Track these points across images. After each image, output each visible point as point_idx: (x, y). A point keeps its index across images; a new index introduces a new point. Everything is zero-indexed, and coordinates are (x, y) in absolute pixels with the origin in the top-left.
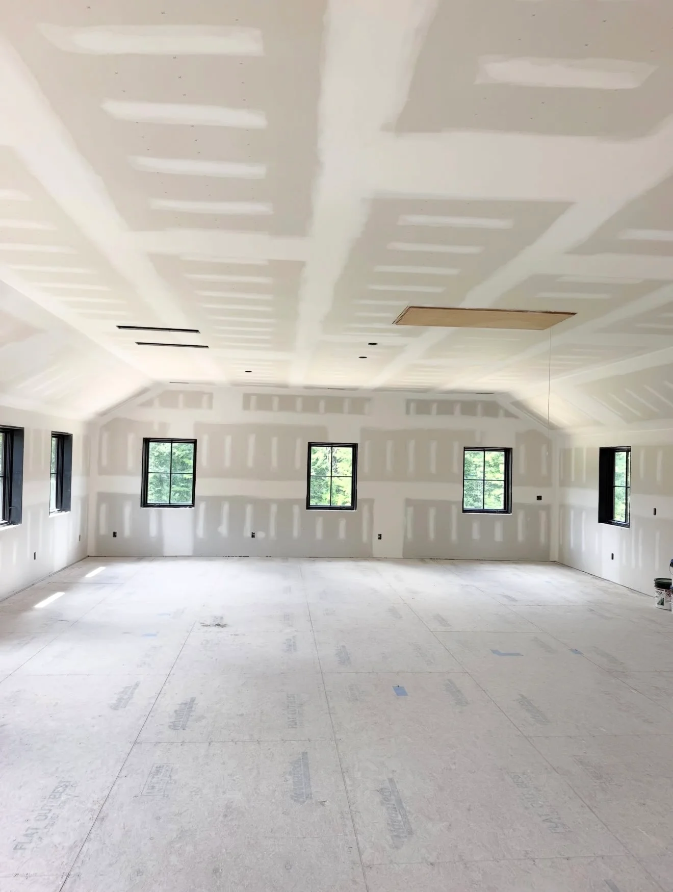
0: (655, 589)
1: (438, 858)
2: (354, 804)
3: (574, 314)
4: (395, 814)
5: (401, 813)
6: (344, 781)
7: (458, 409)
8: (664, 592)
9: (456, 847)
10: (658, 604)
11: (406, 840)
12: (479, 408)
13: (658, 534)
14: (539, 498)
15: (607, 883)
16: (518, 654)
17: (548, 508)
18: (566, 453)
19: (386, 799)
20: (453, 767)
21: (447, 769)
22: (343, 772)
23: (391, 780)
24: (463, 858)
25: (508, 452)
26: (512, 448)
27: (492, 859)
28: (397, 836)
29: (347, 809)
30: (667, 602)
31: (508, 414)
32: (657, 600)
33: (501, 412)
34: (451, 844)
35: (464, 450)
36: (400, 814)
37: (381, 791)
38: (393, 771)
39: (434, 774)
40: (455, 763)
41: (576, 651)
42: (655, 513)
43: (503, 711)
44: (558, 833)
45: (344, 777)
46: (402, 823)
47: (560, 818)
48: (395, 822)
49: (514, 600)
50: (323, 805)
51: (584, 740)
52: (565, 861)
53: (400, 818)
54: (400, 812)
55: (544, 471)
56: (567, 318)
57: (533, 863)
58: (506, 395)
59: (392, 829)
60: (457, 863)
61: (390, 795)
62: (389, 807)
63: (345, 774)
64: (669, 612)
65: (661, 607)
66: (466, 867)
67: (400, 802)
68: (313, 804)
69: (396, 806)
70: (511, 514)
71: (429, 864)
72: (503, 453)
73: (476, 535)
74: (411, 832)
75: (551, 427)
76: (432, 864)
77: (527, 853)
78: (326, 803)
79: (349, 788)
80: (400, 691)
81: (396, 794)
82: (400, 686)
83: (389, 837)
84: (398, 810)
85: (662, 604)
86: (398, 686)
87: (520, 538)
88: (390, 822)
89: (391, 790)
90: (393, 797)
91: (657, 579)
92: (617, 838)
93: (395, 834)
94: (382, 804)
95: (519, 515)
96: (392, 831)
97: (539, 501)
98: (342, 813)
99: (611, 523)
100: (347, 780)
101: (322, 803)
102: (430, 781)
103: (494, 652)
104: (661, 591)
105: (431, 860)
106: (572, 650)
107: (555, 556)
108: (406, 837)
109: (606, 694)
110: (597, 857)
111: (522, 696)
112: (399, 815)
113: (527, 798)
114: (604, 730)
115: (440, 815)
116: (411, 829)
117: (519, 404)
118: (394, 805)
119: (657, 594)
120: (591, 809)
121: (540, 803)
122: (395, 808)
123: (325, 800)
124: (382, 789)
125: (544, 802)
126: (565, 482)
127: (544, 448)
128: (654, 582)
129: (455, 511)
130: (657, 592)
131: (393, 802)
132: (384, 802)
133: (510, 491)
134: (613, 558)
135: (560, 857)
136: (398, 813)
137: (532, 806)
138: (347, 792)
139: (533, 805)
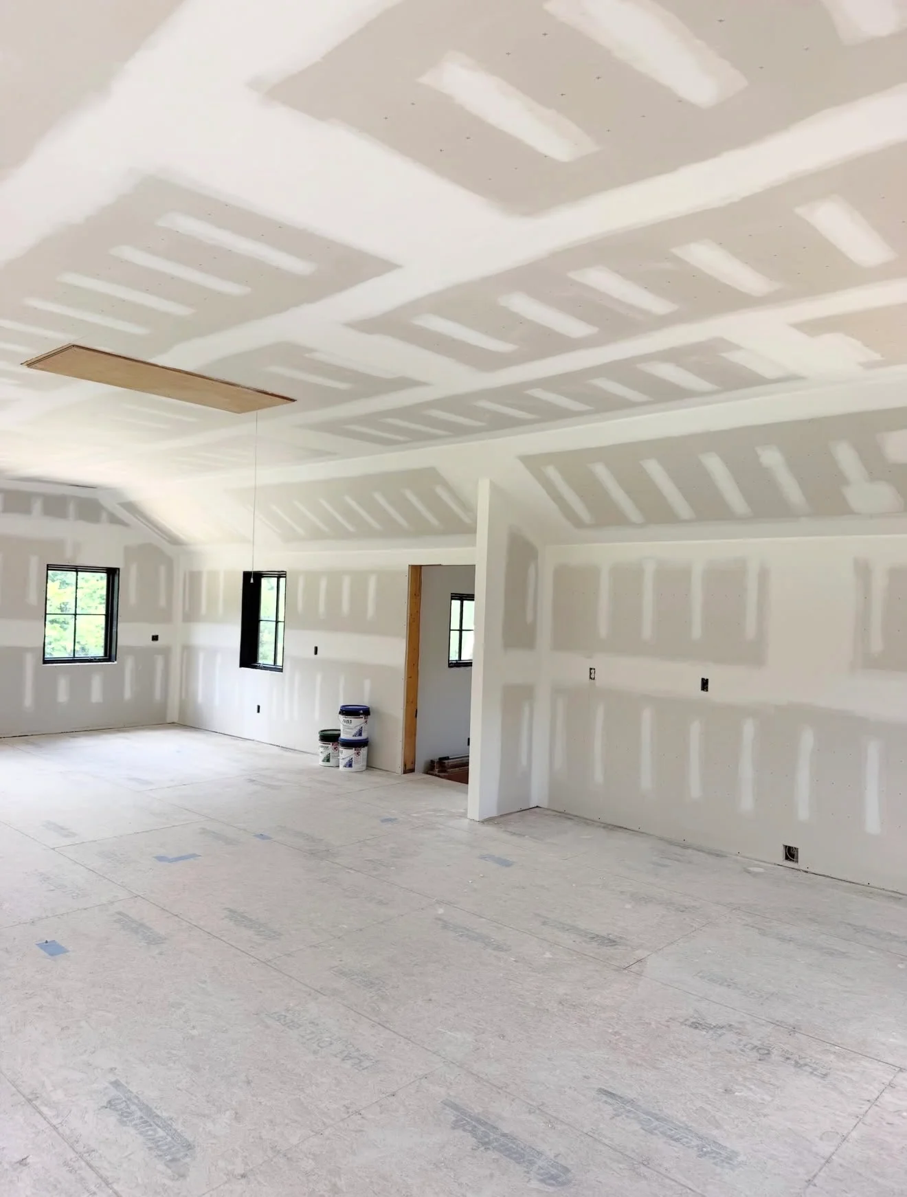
0: (320, 743)
1: (247, 1164)
2: (77, 1142)
3: (293, 400)
4: (152, 1130)
5: (159, 1123)
6: (40, 1113)
7: (37, 506)
8: (330, 746)
9: (261, 1138)
10: (323, 761)
11: (188, 1160)
12: (72, 508)
13: (319, 678)
14: (155, 638)
15: (445, 1104)
16: (193, 856)
17: (166, 652)
18: (194, 578)
19: (125, 1114)
20: (195, 1032)
21: (188, 1039)
22: (30, 1101)
23: (116, 1084)
24: (278, 1148)
25: (112, 573)
26: (119, 569)
27: (313, 1134)
28: (173, 1160)
29: (71, 1155)
30: (334, 757)
31: (114, 520)
32: (322, 756)
33: (104, 516)
34: (253, 1137)
35: (48, 570)
36: (159, 1127)
37: (111, 1104)
38: (111, 1069)
39: (174, 1052)
40: (194, 1027)
41: (262, 836)
42: (316, 653)
43: (217, 937)
44: (367, 1068)
45: (35, 1107)
46: (169, 1139)
47: (358, 1050)
48: (159, 1141)
49: (147, 783)
50: (26, 1165)
51: (331, 946)
52: (392, 1099)
53: (161, 1133)
54: (157, 1125)
55: (162, 602)
56: (282, 404)
57: (360, 1116)
58: (111, 491)
59: (160, 1153)
60: (274, 1160)
61: (127, 1105)
62: (136, 1125)
63: (34, 1102)
64: (336, 769)
65: (327, 764)
66: (288, 1159)
67: (147, 1109)
68: (7, 1170)
69: (146, 1118)
70: (116, 663)
71: (240, 1177)
72: (104, 575)
73: (63, 697)
74: (189, 1147)
75: (175, 541)
76: (243, 1176)
77: (347, 1108)
78: (28, 1160)
79: (55, 1122)
80: (52, 948)
81: (136, 1101)
82: (48, 940)
83: (161, 1167)
84: (152, 1123)
85: (328, 760)
86: (47, 942)
87: (128, 694)
88: (151, 1145)
89: (124, 1099)
90: (133, 1108)
91: (322, 731)
92: (426, 1049)
93: (168, 1158)
94: (123, 1123)
95: (126, 664)
96: (161, 1156)
97: (155, 643)
98: (66, 1164)
99: (255, 667)
100: (44, 1109)
101: (23, 1162)
102: (174, 1063)
103: (161, 859)
104: (327, 745)
105: (240, 1170)
106: (257, 836)
107: (173, 716)
108: (187, 1155)
109: (323, 882)
110: (420, 1079)
111: (231, 911)
112: (159, 1129)
113: (308, 1040)
114: (345, 926)
115: (214, 1105)
116: (187, 1141)
117: (131, 507)
118: (142, 1118)
119: (321, 750)
120: (384, 1027)
121: (327, 1039)
122: (146, 1122)
123: (25, 1156)
124: (109, 1102)
125: (330, 1037)
126: (191, 616)
127: (163, 570)
128: (318, 735)
129: (31, 662)
130: (322, 747)
131: (139, 1114)
132: (125, 1119)
133: (114, 630)
134: (258, 711)
135: (384, 1096)
136: (155, 1126)
137: (319, 1046)
138: (55, 1128)
139: (320, 1044)
